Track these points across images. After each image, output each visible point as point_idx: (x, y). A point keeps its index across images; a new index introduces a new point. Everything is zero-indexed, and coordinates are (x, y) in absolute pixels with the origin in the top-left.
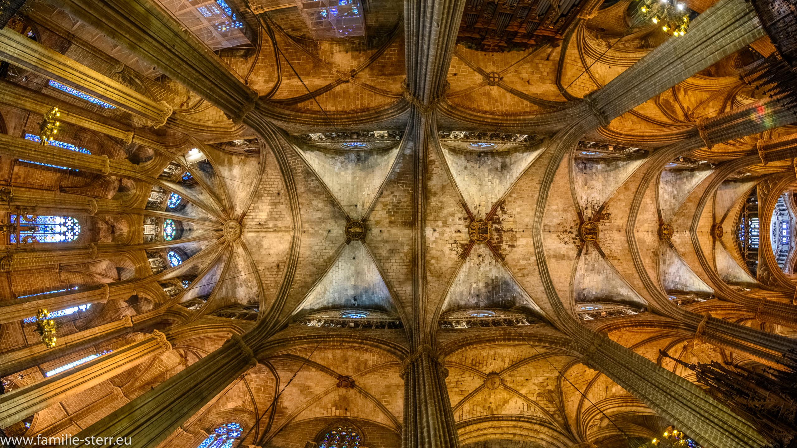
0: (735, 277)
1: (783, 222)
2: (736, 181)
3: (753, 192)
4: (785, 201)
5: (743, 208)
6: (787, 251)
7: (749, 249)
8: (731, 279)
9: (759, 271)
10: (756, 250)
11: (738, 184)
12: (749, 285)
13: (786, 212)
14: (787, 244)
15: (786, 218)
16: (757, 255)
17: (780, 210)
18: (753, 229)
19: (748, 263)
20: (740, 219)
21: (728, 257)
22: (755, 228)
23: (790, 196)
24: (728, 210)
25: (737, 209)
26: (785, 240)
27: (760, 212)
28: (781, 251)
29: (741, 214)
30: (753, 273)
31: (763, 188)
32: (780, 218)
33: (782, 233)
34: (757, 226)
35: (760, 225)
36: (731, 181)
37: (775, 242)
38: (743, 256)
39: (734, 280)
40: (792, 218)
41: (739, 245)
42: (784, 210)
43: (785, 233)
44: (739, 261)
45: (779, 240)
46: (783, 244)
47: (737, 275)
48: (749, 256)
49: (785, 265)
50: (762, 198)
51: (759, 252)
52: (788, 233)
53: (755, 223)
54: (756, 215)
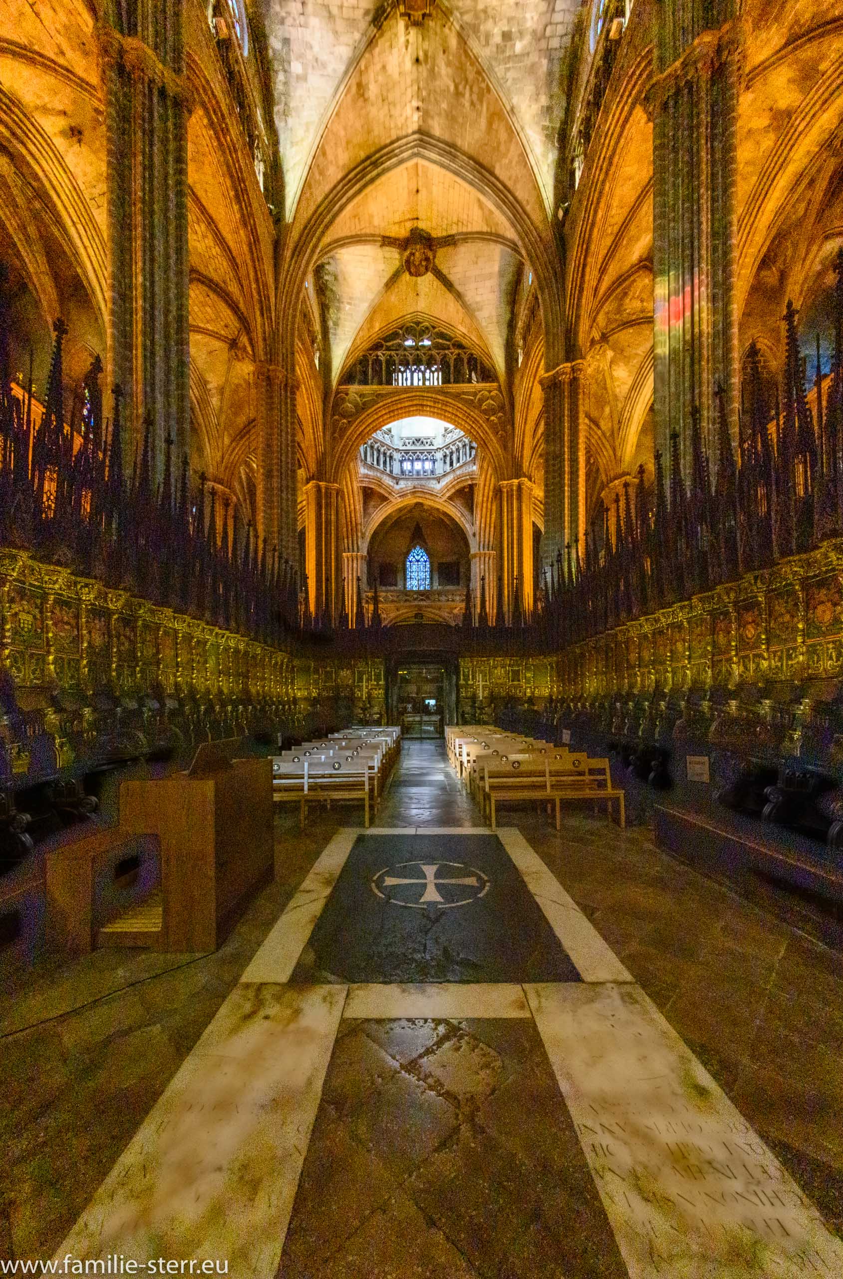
0: (336, 324)
1: (434, 461)
2: (511, 325)
3: (487, 375)
4: (465, 464)
5: (460, 346)
6: (391, 471)
7: (390, 362)
8: (332, 314)
9: (354, 388)
10: (389, 382)
11: (505, 331)
12: (326, 364)
13: (448, 468)
14: (403, 472)
15: (440, 468)
16: (380, 383)
17: (452, 453)
18: (424, 373)
19: (363, 361)
20: (442, 335)
21: (371, 296)
22: (424, 379)
23: (471, 474)
24: (459, 296)
25: (461, 329)
26: (407, 466)
27: (454, 388)
28: (391, 457)
29: (449, 339)
30: (348, 377)
31: (492, 398)
32: (439, 455)
33: (418, 459)
34: (427, 383)
35: (431, 389)
36: (512, 312)
37: (405, 445)
38: (377, 347)
39: (330, 324)
40: (438, 480)
41: (395, 336)
42: (451, 464)
43: (418, 466)
44: (365, 334)
45: (407, 452)
46: (401, 462)
47: (340, 331)
48: (377, 361)
49: (371, 467)
50: (475, 394)
51: (385, 388)
52: (418, 473)
53: (434, 378)
54: (446, 380)
